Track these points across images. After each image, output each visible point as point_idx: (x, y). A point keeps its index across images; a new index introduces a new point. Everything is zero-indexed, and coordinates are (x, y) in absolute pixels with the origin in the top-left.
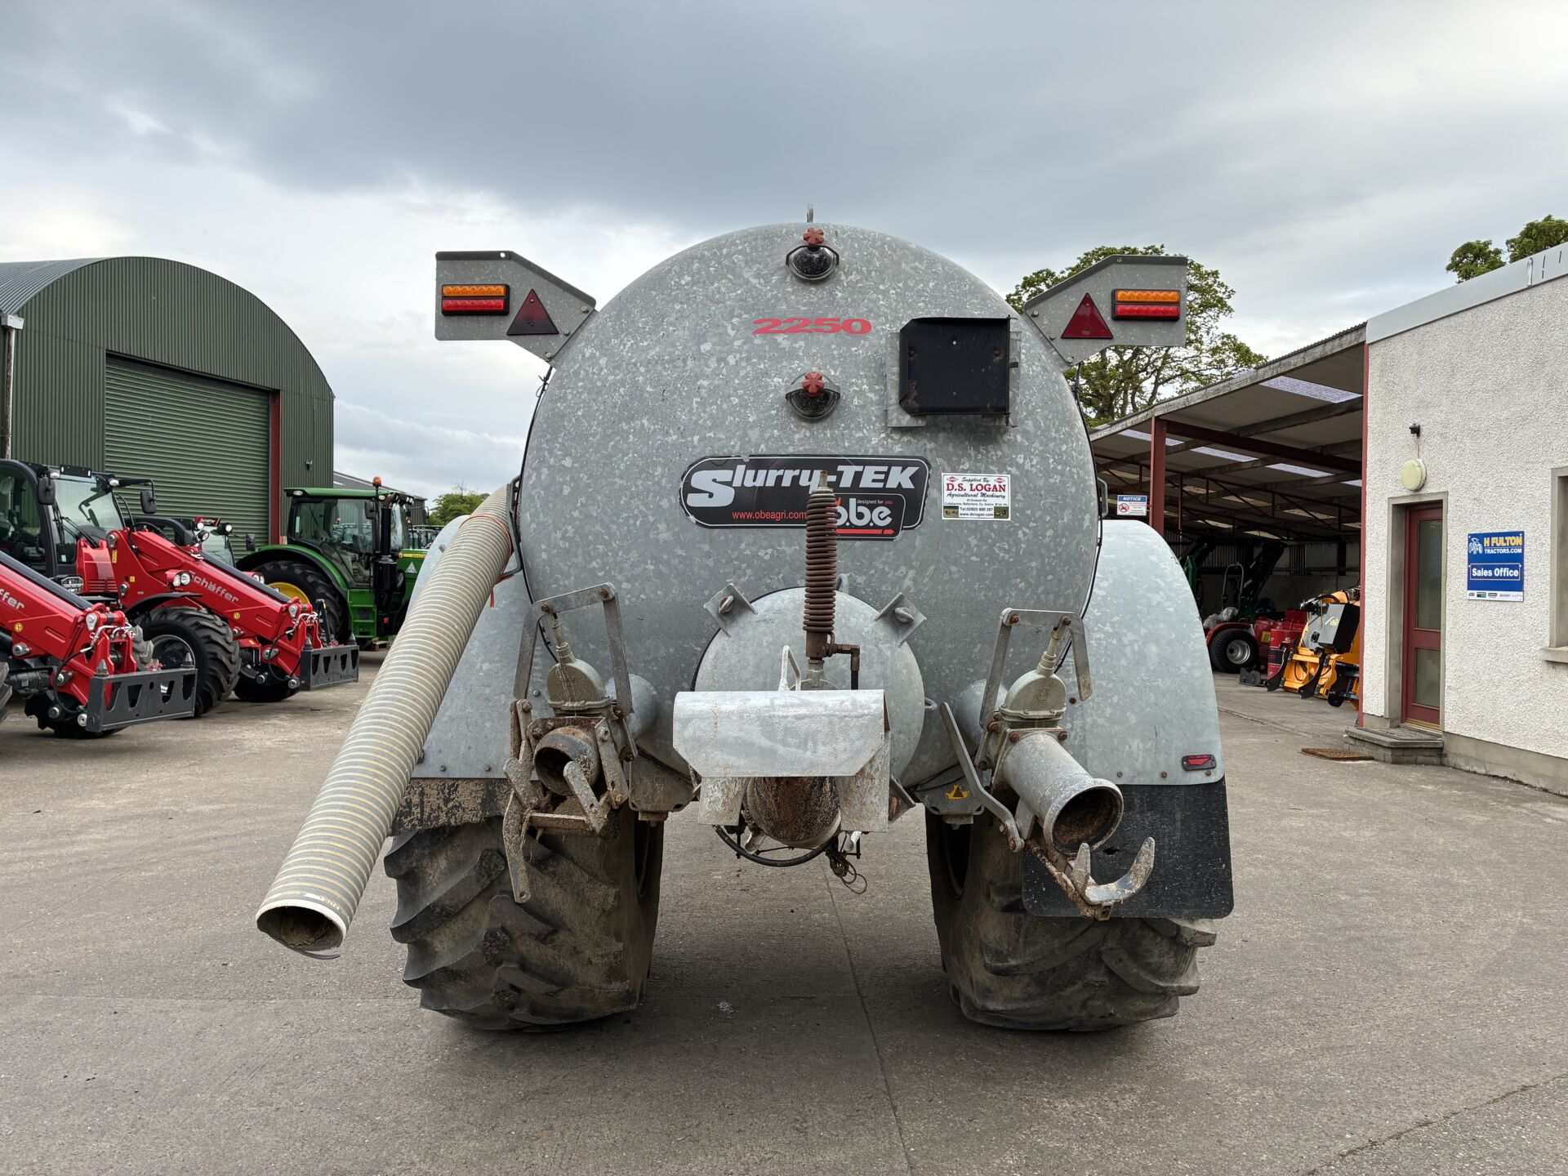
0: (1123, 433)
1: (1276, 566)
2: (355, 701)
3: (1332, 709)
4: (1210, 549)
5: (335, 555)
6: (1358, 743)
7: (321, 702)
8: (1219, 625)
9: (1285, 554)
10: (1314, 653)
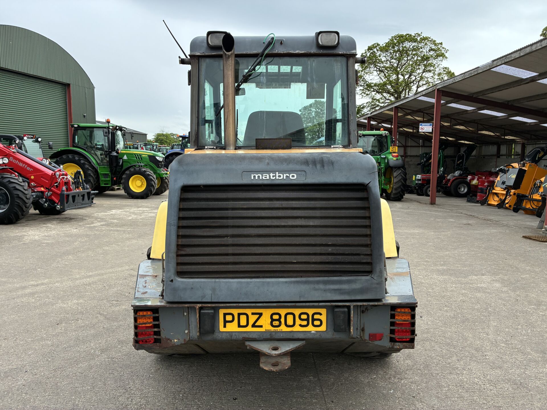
0: (419, 98)
1: (472, 155)
2: (93, 214)
3: (515, 214)
4: (446, 148)
5: (93, 152)
7: (75, 215)
8: (454, 178)
9: (475, 150)
10: (502, 189)
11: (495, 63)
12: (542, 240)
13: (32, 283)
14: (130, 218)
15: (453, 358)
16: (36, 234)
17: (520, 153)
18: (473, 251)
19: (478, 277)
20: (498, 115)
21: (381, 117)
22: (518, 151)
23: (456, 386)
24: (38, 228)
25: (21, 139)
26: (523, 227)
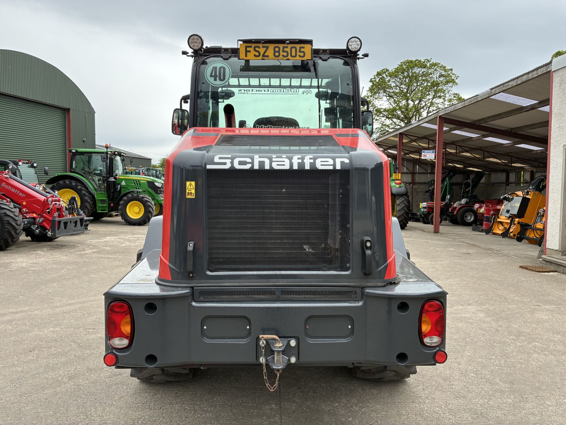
0: (423, 125)
1: (481, 182)
2: (86, 241)
3: (518, 243)
4: (454, 175)
5: (90, 177)
6: (548, 263)
7: (67, 242)
8: (460, 206)
9: (484, 177)
10: (507, 218)
11: (493, 91)
12: (539, 270)
13: (12, 310)
14: (124, 245)
15: (419, 387)
16: (24, 261)
17: (529, 181)
18: (465, 281)
19: (464, 307)
20: (503, 143)
21: (387, 144)
22: (527, 179)
23: (416, 414)
24: (27, 254)
25: (16, 164)
26: (523, 257)
